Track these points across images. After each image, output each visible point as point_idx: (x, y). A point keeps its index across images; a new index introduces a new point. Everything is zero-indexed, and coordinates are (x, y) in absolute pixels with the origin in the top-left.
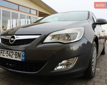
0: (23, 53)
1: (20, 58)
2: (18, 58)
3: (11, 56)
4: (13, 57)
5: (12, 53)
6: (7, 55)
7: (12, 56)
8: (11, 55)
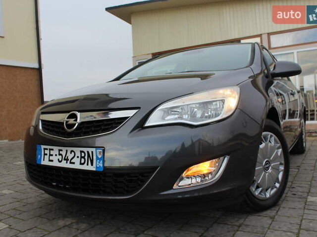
0: (100, 152)
1: (92, 165)
2: (88, 165)
3: (69, 162)
4: (74, 163)
5: (73, 153)
6: (60, 160)
7: (72, 161)
8: (70, 158)
